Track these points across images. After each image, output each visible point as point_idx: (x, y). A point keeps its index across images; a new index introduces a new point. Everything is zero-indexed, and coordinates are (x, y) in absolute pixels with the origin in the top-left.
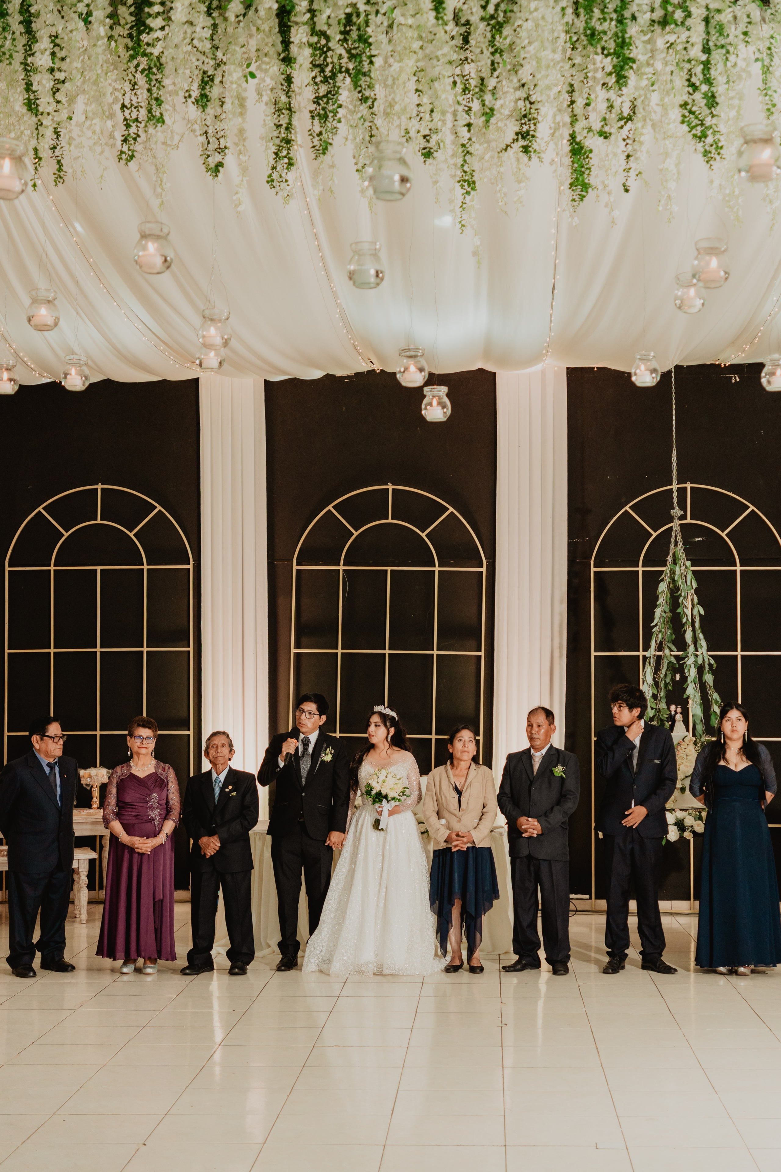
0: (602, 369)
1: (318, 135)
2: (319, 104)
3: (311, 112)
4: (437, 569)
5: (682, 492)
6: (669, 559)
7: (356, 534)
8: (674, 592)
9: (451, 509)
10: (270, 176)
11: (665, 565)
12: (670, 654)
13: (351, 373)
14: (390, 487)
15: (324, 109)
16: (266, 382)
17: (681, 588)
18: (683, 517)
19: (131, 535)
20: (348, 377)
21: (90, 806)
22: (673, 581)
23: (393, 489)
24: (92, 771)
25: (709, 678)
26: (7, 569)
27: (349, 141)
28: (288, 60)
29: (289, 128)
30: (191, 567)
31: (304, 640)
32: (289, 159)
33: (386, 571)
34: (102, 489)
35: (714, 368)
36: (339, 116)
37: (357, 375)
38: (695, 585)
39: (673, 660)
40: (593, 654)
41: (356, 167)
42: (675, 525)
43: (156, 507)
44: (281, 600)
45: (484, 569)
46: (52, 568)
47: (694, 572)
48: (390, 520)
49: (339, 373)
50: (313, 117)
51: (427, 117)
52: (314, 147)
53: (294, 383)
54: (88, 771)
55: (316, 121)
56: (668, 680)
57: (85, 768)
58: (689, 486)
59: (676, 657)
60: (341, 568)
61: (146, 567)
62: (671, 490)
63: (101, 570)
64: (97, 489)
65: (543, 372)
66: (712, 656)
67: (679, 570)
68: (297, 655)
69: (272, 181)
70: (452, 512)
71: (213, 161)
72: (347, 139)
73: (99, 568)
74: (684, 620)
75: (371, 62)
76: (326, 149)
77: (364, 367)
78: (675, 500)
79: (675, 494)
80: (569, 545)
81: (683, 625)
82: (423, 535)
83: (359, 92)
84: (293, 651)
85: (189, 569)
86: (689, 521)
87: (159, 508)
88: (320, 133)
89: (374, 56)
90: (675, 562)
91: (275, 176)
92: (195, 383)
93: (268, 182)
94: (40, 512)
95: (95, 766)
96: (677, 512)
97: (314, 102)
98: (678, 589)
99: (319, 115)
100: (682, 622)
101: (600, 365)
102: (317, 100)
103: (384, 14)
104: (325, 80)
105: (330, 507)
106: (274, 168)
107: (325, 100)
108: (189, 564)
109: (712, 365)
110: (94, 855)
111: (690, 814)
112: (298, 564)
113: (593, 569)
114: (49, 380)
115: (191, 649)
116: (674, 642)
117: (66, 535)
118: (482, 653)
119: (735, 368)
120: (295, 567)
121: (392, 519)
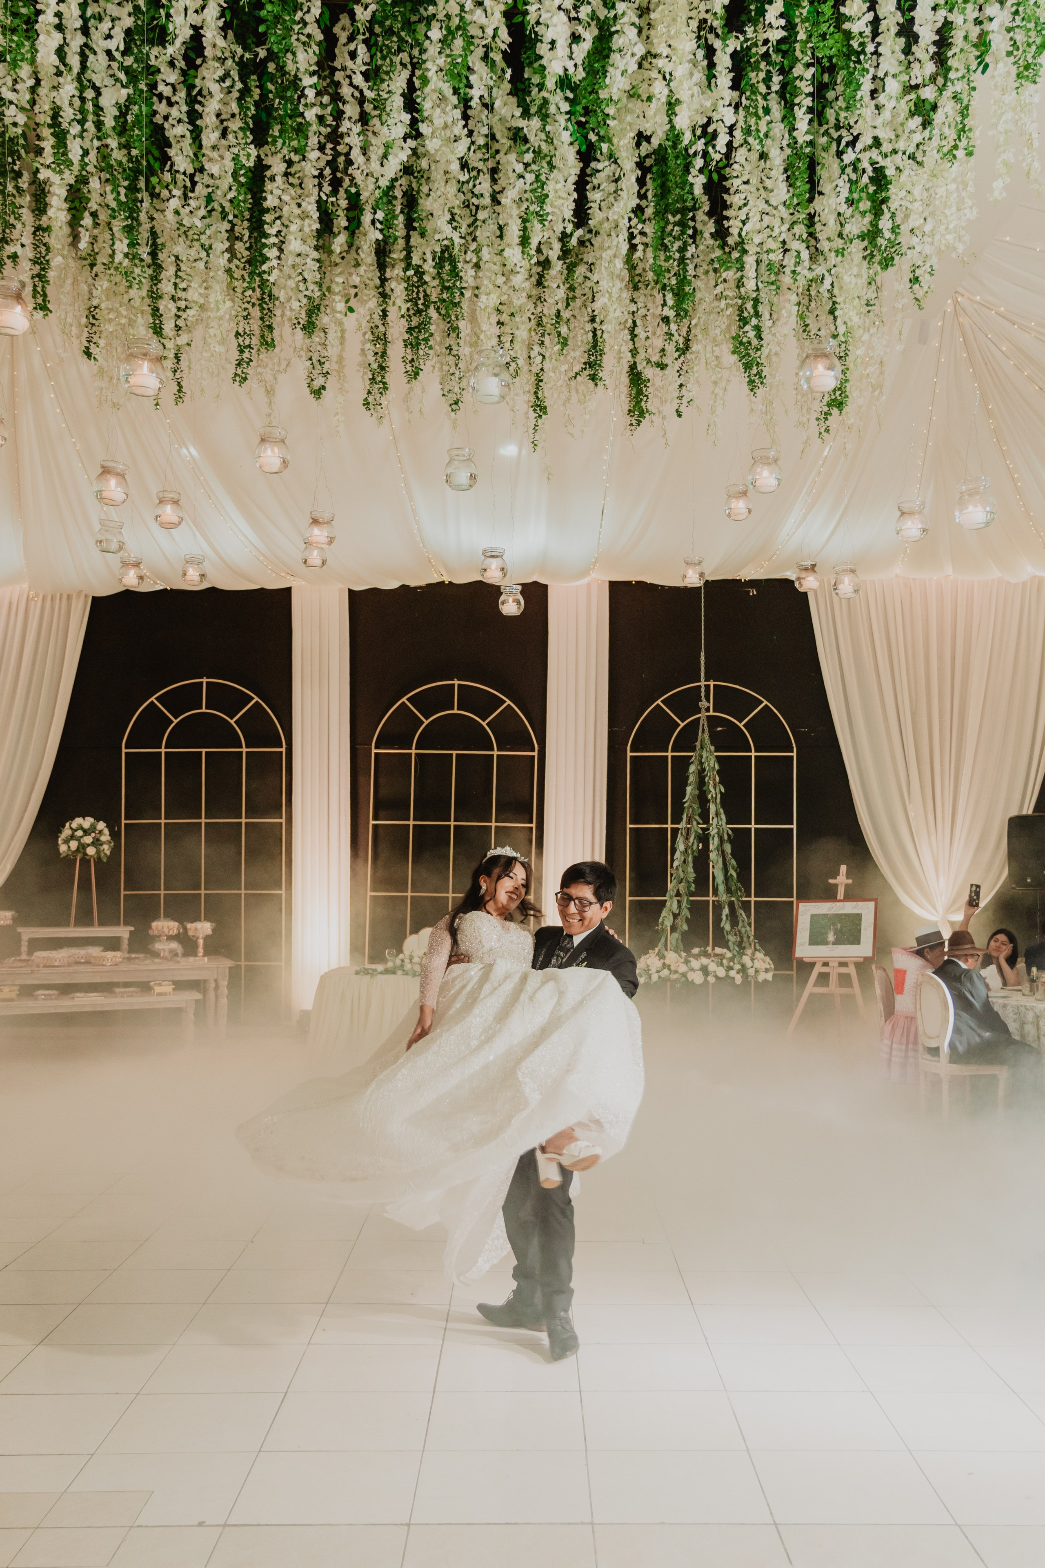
0: (640, 583)
1: (410, 362)
2: (412, 335)
3: (405, 341)
4: (496, 753)
5: (707, 687)
6: (698, 744)
7: (426, 722)
8: (701, 774)
9: (508, 702)
10: (366, 399)
11: (693, 749)
12: (697, 827)
13: (422, 583)
14: (456, 682)
15: (417, 338)
16: (350, 590)
17: (707, 769)
18: (708, 710)
19: (232, 722)
20: (420, 587)
21: (195, 954)
22: (701, 763)
23: (459, 685)
24: (198, 925)
25: (728, 848)
26: (124, 750)
27: (436, 369)
28: (384, 296)
29: (384, 354)
30: (283, 750)
31: (382, 813)
32: (384, 383)
33: (452, 754)
34: (207, 682)
35: (736, 582)
36: (430, 343)
37: (429, 585)
38: (717, 767)
39: (700, 831)
40: (629, 826)
41: (442, 393)
42: (703, 715)
43: (253, 698)
44: (361, 780)
45: (536, 754)
46: (163, 750)
47: (717, 757)
48: (455, 711)
49: (413, 584)
50: (406, 346)
51: (507, 345)
52: (407, 372)
53: (374, 592)
54: (194, 925)
55: (409, 351)
56: (695, 847)
57: (192, 922)
58: (712, 683)
59: (702, 828)
60: (413, 751)
61: (244, 750)
62: (700, 687)
63: (206, 752)
64: (202, 683)
65: (589, 585)
66: (731, 829)
67: (705, 754)
68: (375, 827)
69: (368, 403)
70: (509, 705)
71: (317, 384)
72: (434, 367)
73: (204, 751)
74: (710, 797)
75: (462, 294)
76: (417, 374)
77: (435, 579)
78: (703, 694)
79: (703, 689)
80: (610, 733)
81: (709, 801)
82: (484, 724)
83: (449, 323)
84: (372, 822)
85: (281, 752)
86: (711, 713)
87: (256, 699)
88: (413, 360)
89: (464, 288)
90: (702, 748)
91: (370, 399)
92: (288, 590)
93: (364, 405)
94: (152, 702)
95: (200, 921)
96: (703, 704)
97: (407, 332)
98: (704, 770)
99: (411, 344)
100: (707, 798)
101: (638, 579)
102: (410, 330)
103: (473, 251)
104: (419, 312)
105: (404, 699)
106: (369, 392)
107: (416, 330)
108: (282, 747)
109: (733, 580)
110: (198, 996)
111: (713, 961)
112: (376, 748)
113: (629, 754)
114: (161, 588)
115: (283, 820)
116: (700, 815)
117: (176, 721)
118: (534, 825)
119: (753, 583)
120: (374, 751)
121: (458, 709)
